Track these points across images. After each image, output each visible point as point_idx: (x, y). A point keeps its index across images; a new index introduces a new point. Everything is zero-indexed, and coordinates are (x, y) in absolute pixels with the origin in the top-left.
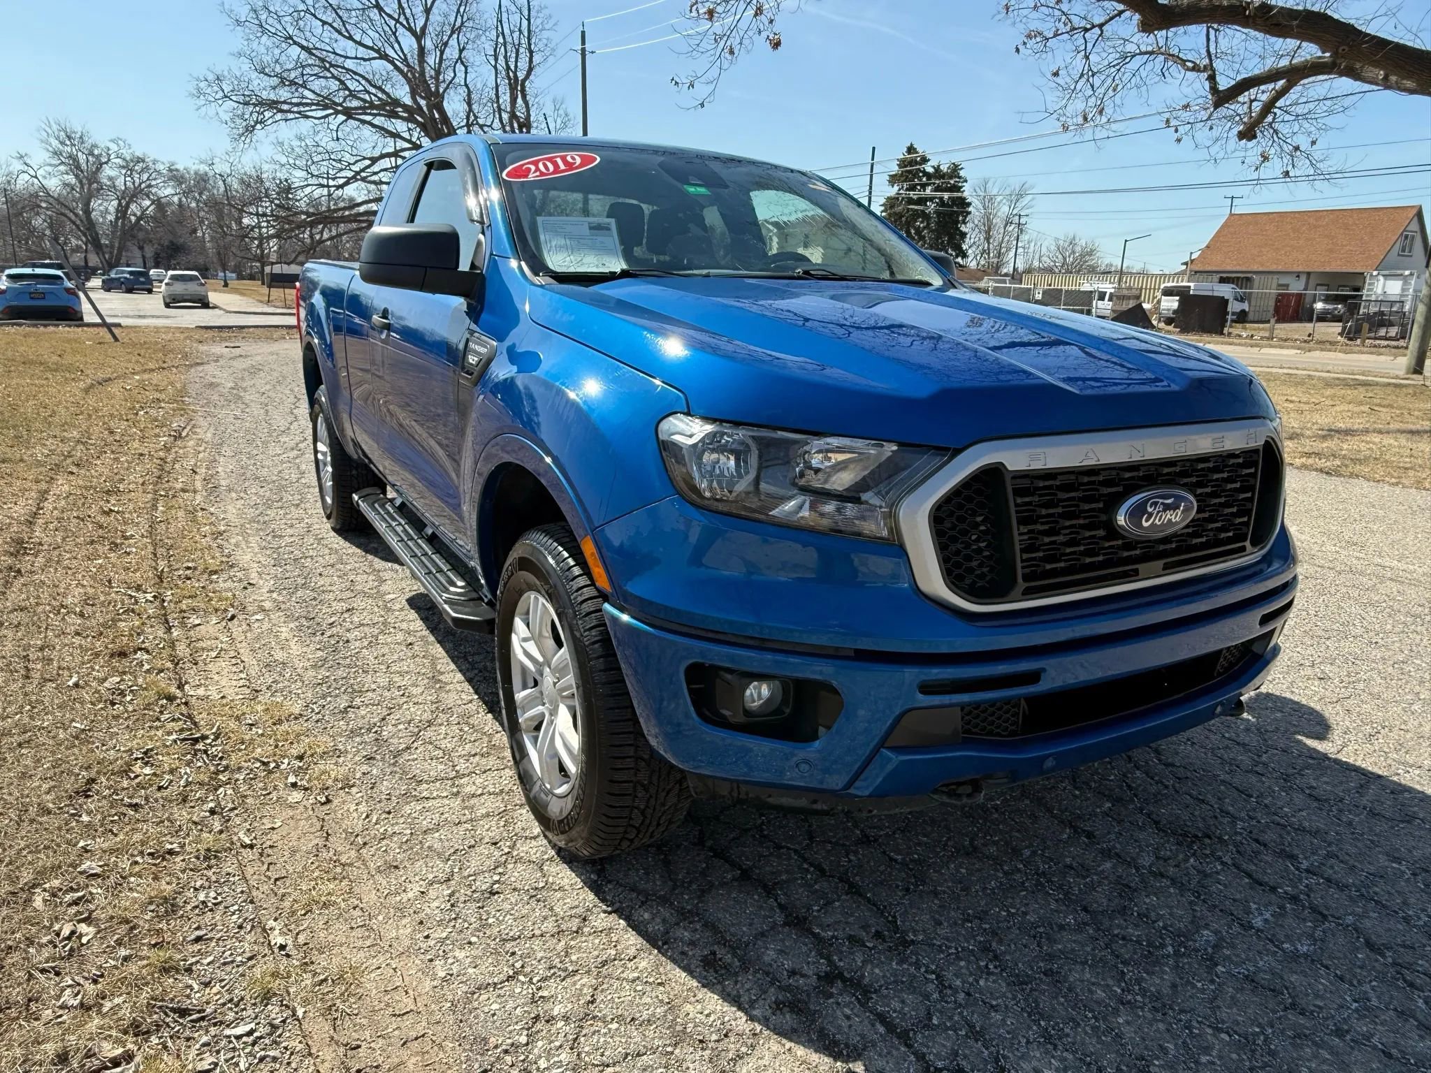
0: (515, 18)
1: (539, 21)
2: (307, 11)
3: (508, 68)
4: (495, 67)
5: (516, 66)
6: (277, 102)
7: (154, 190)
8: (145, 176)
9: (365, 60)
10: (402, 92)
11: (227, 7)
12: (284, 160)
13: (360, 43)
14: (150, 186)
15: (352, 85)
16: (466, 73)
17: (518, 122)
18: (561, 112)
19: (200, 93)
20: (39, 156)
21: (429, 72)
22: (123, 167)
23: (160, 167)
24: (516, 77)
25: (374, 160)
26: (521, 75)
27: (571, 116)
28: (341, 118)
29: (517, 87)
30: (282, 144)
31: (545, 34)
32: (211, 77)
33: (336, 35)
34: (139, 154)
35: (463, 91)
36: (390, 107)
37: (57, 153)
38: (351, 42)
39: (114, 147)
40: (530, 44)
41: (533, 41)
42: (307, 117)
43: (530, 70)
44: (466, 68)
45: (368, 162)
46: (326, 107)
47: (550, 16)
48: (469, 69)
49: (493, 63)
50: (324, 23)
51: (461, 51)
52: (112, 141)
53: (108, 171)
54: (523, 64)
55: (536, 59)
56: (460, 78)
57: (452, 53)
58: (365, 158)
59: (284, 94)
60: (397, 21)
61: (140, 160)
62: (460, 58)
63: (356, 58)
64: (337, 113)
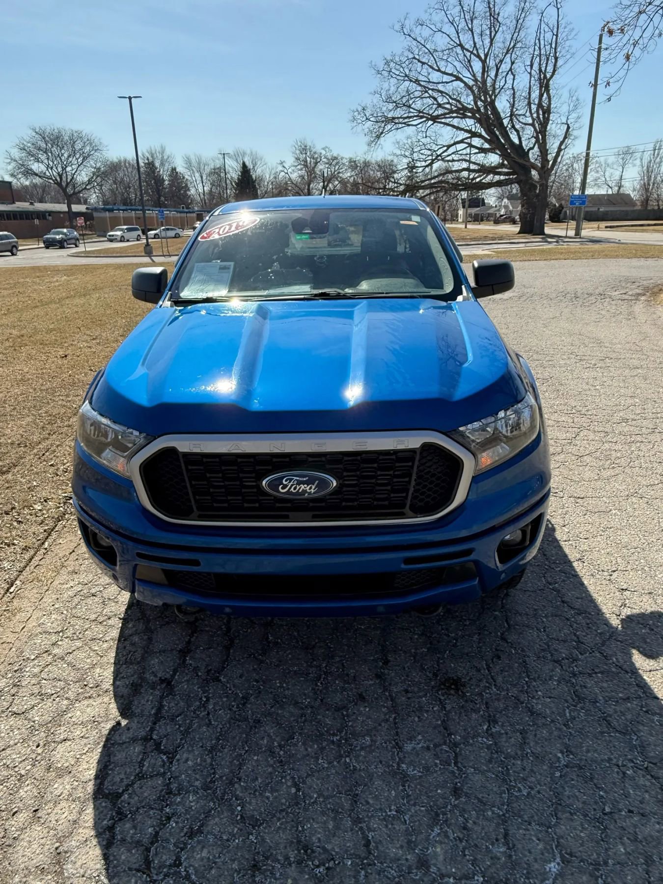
0: (549, 36)
1: (564, 34)
2: (414, 58)
3: (540, 70)
4: (530, 73)
5: (546, 69)
6: (394, 118)
7: (341, 175)
8: (337, 167)
9: (447, 83)
10: (468, 100)
11: (373, 64)
12: (398, 152)
13: (444, 73)
14: (339, 173)
15: (440, 100)
16: (514, 79)
17: (543, 110)
18: (574, 98)
19: (354, 119)
20: (290, 161)
21: (489, 82)
22: (327, 163)
23: (345, 161)
24: (545, 77)
25: (449, 147)
26: (548, 76)
27: (581, 100)
28: (430, 122)
29: (545, 85)
30: (398, 143)
31: (568, 43)
32: (360, 109)
33: (430, 70)
34: (335, 155)
35: (510, 92)
36: (462, 111)
37: (298, 159)
38: (439, 73)
39: (323, 152)
40: (556, 53)
41: (558, 50)
42: (409, 125)
43: (554, 71)
44: (514, 76)
45: (445, 148)
46: (422, 117)
47: (573, 29)
48: (516, 77)
49: (529, 70)
50: (423, 63)
51: (513, 63)
52: (323, 149)
53: (321, 167)
54: (550, 69)
55: (560, 63)
56: (509, 85)
57: (505, 67)
58: (444, 146)
59: (399, 113)
60: (472, 53)
61: (336, 158)
62: (511, 69)
63: (442, 82)
64: (428, 119)
